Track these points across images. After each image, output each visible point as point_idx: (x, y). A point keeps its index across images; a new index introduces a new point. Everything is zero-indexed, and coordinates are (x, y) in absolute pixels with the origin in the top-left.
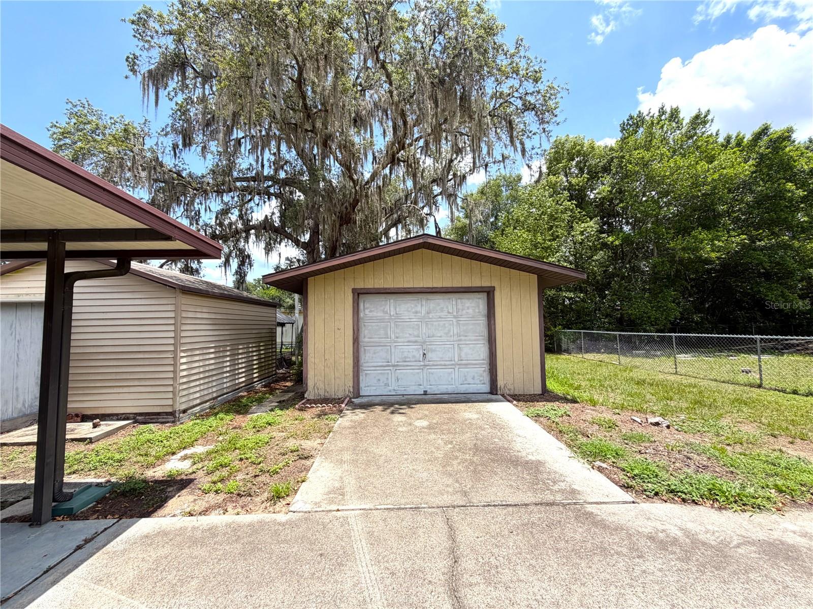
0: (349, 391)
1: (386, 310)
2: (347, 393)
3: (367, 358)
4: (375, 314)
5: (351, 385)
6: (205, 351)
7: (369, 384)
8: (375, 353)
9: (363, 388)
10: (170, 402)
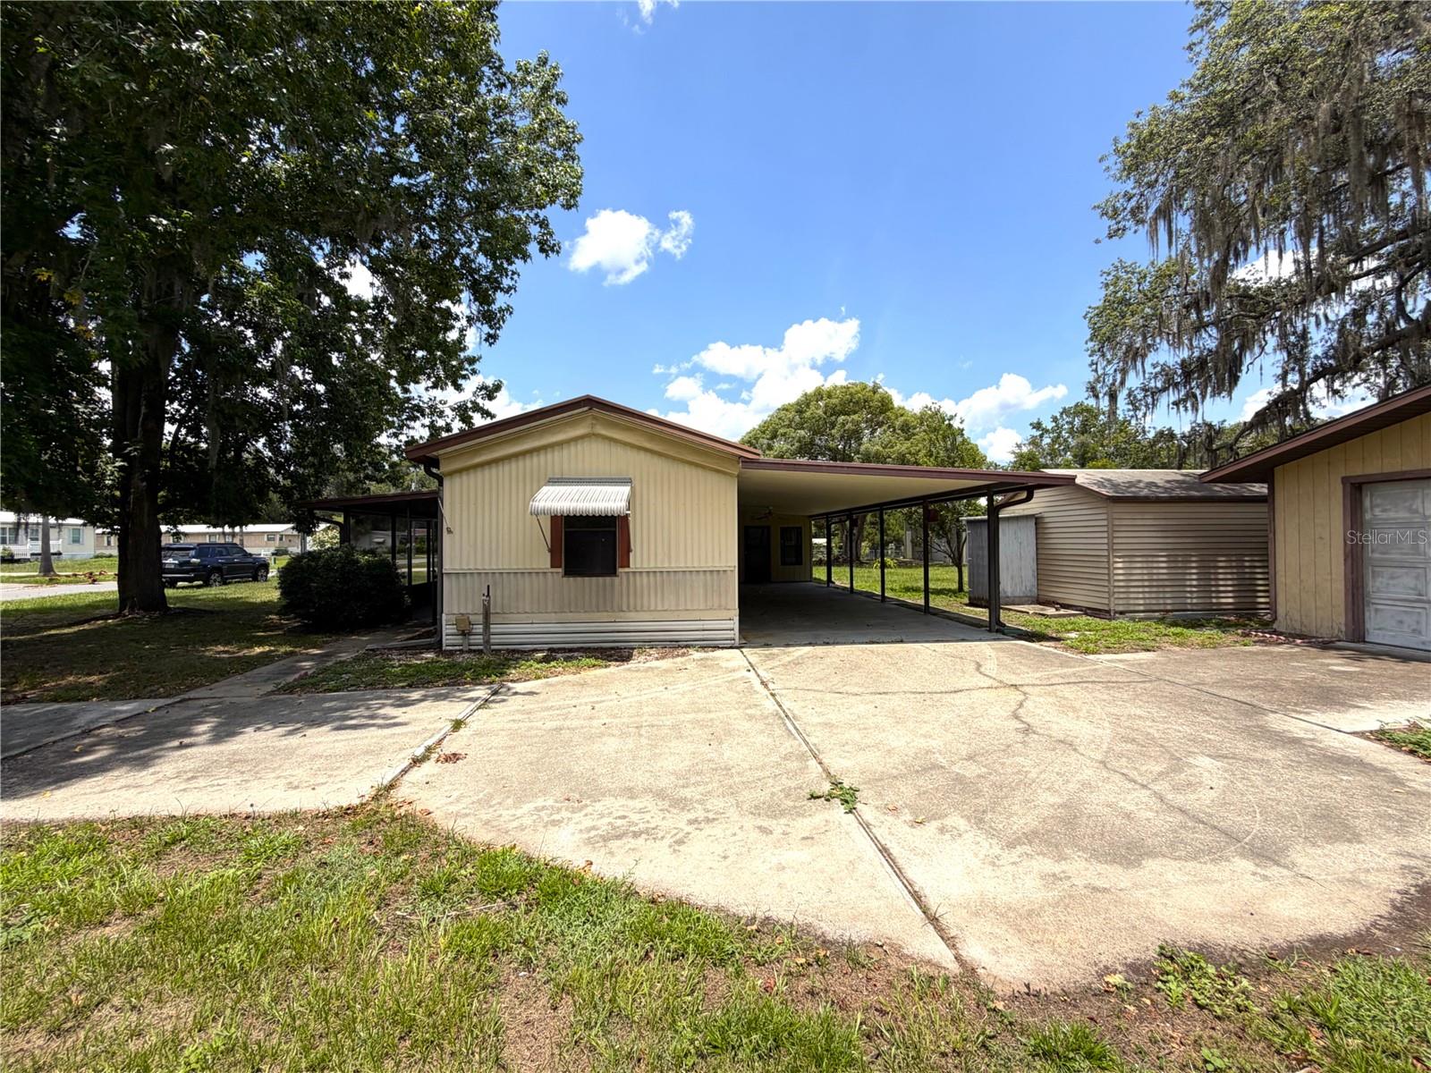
0: (1340, 630)
1: (1414, 507)
2: (1336, 632)
3: (1377, 584)
4: (1392, 514)
5: (1343, 620)
6: (1150, 559)
7: (1382, 626)
8: (1392, 578)
9: (1371, 631)
10: (1106, 601)
